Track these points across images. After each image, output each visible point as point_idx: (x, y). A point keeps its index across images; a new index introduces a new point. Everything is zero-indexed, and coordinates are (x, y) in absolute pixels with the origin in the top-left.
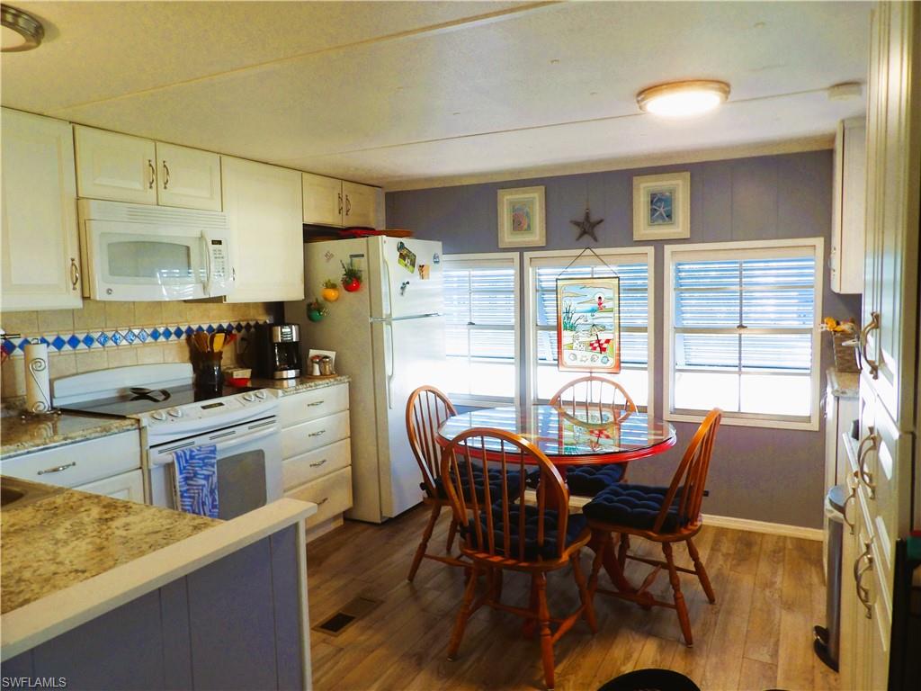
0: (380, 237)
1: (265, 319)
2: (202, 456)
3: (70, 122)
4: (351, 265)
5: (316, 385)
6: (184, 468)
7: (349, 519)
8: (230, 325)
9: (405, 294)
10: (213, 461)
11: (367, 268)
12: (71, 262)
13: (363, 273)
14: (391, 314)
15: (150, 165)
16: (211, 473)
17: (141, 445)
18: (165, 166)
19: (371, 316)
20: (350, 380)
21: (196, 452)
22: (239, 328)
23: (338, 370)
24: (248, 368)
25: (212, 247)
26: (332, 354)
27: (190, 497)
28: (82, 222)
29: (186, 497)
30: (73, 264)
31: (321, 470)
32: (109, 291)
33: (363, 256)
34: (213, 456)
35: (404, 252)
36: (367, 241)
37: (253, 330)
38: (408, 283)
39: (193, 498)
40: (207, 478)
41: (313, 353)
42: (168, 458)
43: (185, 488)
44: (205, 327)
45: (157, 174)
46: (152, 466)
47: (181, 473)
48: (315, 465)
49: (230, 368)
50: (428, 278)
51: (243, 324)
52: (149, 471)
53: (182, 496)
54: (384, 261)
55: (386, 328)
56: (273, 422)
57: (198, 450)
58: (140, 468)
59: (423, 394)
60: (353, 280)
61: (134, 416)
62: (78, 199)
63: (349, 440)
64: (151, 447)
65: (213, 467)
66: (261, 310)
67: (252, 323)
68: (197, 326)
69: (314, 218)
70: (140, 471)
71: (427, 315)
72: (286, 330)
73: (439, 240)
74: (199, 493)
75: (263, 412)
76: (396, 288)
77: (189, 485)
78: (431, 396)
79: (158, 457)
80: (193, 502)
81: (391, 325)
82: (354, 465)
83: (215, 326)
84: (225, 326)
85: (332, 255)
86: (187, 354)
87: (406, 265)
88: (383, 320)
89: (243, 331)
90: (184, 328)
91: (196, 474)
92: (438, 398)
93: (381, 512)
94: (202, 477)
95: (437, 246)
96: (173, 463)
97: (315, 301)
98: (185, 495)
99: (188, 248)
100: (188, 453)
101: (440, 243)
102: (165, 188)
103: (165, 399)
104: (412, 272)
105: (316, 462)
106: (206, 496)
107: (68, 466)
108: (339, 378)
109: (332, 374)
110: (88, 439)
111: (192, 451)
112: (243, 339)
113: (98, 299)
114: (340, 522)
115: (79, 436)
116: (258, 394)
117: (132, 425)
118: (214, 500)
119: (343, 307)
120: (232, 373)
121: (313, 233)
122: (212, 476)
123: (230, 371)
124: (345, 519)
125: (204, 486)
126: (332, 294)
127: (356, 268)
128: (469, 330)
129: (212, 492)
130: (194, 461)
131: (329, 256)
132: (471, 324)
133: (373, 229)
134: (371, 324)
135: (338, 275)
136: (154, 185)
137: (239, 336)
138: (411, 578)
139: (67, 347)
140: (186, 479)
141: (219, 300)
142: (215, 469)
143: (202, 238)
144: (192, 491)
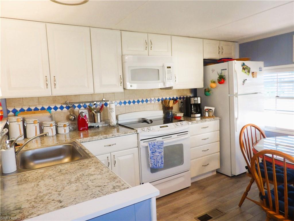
0: (233, 61)
1: (190, 95)
2: (158, 145)
3: (120, 30)
4: (221, 73)
5: (205, 120)
6: (152, 148)
7: (219, 173)
8: (177, 97)
9: (244, 85)
10: (163, 147)
11: (228, 75)
12: (120, 77)
13: (226, 76)
14: (237, 93)
15: (146, 42)
16: (161, 151)
17: (138, 139)
18: (151, 42)
19: (229, 94)
20: (220, 119)
21: (156, 143)
22: (180, 98)
23: (215, 115)
24: (182, 113)
25: (167, 69)
26: (213, 109)
27: (153, 159)
28: (123, 63)
29: (152, 159)
30: (121, 77)
31: (207, 153)
32: (131, 86)
33: (226, 69)
34: (162, 145)
35: (245, 67)
36: (228, 63)
37: (185, 99)
38: (246, 80)
39: (155, 159)
40: (160, 153)
41: (206, 108)
42: (146, 144)
43: (152, 156)
44: (168, 98)
45: (148, 45)
46: (141, 147)
47: (151, 150)
48: (204, 151)
49: (176, 113)
50: (256, 77)
51: (182, 97)
52: (140, 148)
53: (151, 159)
54: (235, 71)
55: (235, 98)
56: (187, 134)
57: (157, 143)
58: (138, 147)
59: (249, 127)
60: (222, 79)
61: (136, 129)
62: (122, 55)
63: (219, 142)
64: (141, 140)
65: (162, 149)
66: (189, 92)
67: (185, 97)
68: (165, 98)
69: (208, 57)
70: (138, 148)
71: (256, 93)
72: (196, 99)
73: (263, 61)
74: (157, 158)
75: (182, 130)
76: (240, 82)
77: (153, 155)
78: (253, 128)
79: (143, 144)
80: (155, 161)
81: (237, 97)
82: (221, 152)
83: (171, 98)
84: (175, 97)
85: (214, 70)
86: (161, 108)
87: (245, 72)
88: (234, 95)
89: (182, 99)
90: (160, 98)
91: (156, 151)
92: (256, 129)
93: (231, 172)
94: (158, 152)
95: (261, 64)
96: (148, 146)
97: (207, 88)
98: (152, 158)
99: (158, 70)
100: (153, 144)
101: (263, 62)
102: (151, 49)
103: (151, 123)
104: (249, 75)
105: (205, 150)
106: (159, 159)
107: (113, 144)
108: (215, 118)
109: (213, 116)
110: (120, 136)
111: (154, 143)
112: (181, 102)
113: (128, 89)
114: (215, 173)
115: (117, 135)
116: (181, 123)
117: (135, 132)
118: (162, 161)
119: (218, 90)
120: (176, 115)
121: (207, 62)
122: (161, 152)
123: (176, 114)
124: (217, 172)
125: (158, 156)
126: (214, 85)
127: (223, 74)
128: (276, 99)
129: (161, 158)
130: (155, 146)
131: (213, 71)
132: (277, 97)
133: (232, 59)
134: (229, 97)
135: (216, 77)
136: (147, 49)
137: (180, 101)
138: (240, 205)
139: (123, 105)
140: (152, 152)
141: (170, 88)
142: (163, 150)
143: (163, 66)
144: (154, 157)
